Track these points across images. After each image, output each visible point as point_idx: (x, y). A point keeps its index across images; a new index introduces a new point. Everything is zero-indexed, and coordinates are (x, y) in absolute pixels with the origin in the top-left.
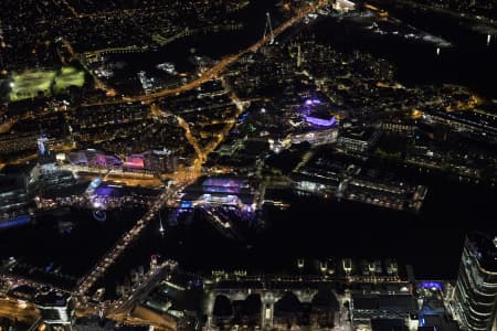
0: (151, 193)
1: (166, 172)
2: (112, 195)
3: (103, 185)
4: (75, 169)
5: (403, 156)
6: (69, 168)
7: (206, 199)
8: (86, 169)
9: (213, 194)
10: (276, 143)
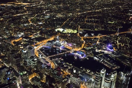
0: (69, 50)
1: (74, 48)
2: (64, 48)
3: (63, 47)
4: (62, 44)
5: (121, 61)
6: (61, 43)
7: (77, 54)
8: (63, 44)
9: (78, 53)
10: (98, 50)
